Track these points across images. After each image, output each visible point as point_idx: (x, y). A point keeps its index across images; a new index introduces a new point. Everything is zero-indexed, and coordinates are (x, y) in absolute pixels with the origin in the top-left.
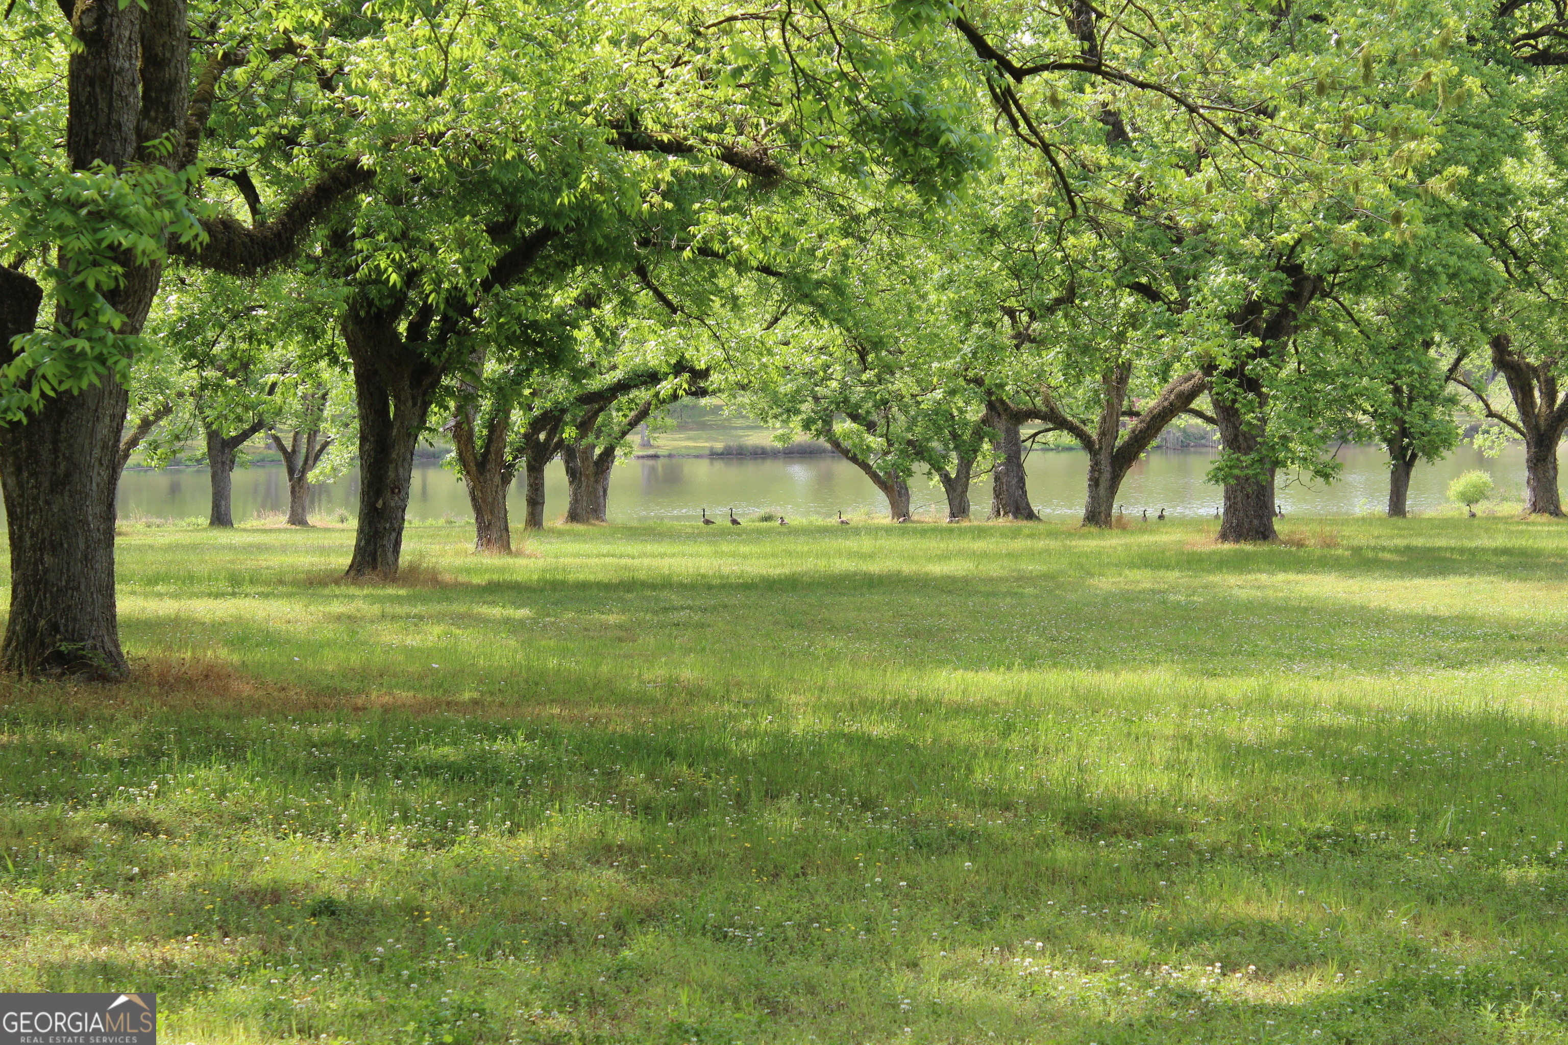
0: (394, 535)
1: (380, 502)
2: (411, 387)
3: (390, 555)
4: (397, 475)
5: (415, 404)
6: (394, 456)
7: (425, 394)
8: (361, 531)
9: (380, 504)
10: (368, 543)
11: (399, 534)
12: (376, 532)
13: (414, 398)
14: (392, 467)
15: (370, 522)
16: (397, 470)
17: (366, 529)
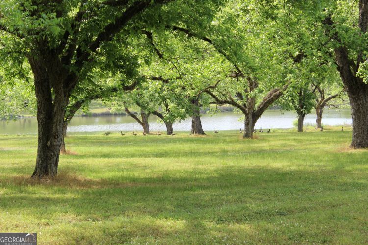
0: (55, 158)
1: (49, 142)
2: (64, 87)
3: (54, 168)
4: (57, 129)
5: (65, 96)
6: (55, 120)
7: (69, 91)
8: (39, 156)
9: (48, 143)
10: (43, 162)
11: (58, 158)
12: (47, 157)
13: (65, 93)
14: (54, 126)
15: (44, 152)
16: (56, 127)
17: (42, 156)
